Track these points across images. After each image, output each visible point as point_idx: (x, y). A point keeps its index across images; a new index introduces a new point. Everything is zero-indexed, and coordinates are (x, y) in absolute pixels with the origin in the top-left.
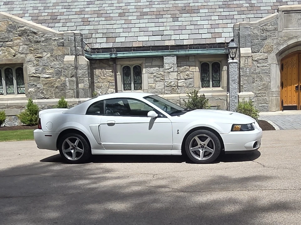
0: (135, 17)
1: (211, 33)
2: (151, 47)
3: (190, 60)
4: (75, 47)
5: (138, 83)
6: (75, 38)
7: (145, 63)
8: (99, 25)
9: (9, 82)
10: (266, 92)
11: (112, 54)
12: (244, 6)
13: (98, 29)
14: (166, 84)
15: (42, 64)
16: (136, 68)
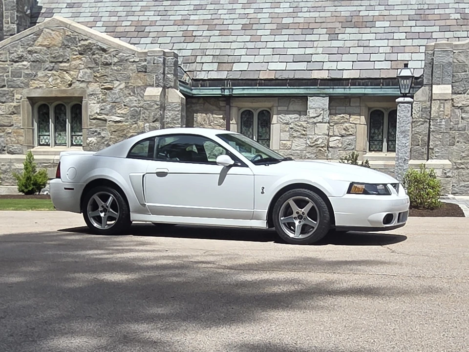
0: (268, 32)
1: (391, 61)
2: (288, 81)
3: (351, 105)
4: (164, 73)
5: (264, 139)
6: (164, 59)
7: (277, 107)
8: (209, 42)
9: (60, 127)
11: (224, 89)
12: (451, 18)
13: (207, 49)
14: (309, 143)
15: (111, 99)
16: (263, 113)
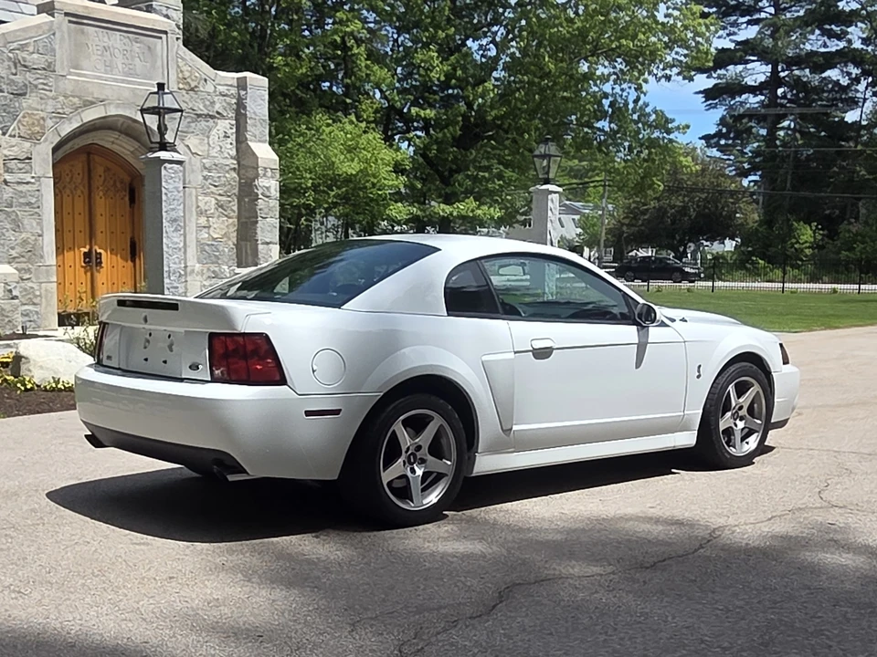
10: (30, 266)
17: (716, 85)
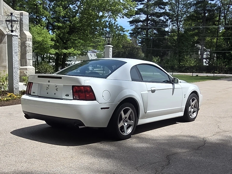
17: (133, 20)
